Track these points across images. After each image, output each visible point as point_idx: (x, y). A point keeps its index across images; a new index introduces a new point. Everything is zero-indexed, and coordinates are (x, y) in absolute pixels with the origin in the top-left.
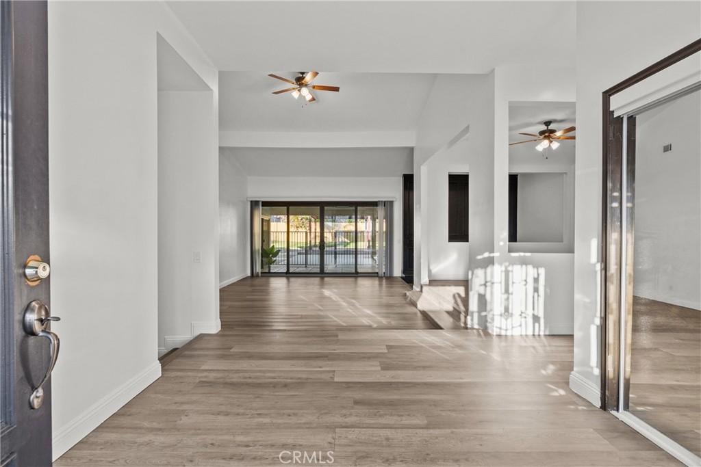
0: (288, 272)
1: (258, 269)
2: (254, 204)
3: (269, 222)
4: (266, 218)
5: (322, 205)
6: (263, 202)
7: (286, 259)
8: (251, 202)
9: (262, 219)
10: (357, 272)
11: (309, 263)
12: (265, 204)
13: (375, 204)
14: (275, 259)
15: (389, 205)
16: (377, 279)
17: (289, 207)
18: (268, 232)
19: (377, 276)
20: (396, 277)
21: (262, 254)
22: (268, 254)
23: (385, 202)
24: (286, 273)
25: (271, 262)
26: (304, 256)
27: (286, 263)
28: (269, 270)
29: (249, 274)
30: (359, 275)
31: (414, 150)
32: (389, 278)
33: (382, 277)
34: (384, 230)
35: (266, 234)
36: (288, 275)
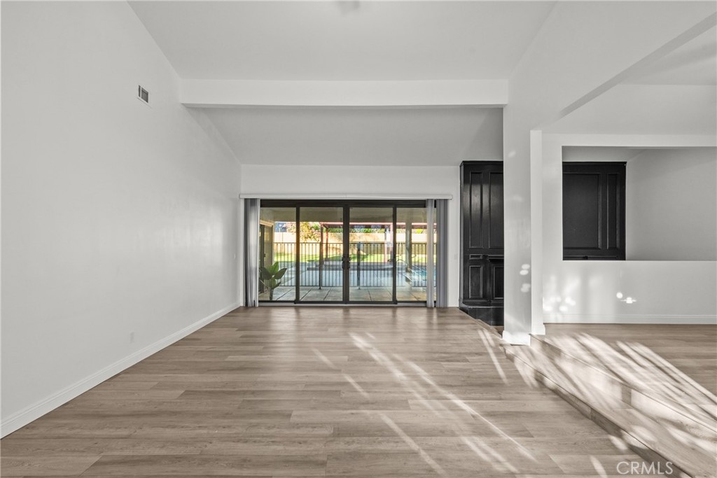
0: (297, 301)
1: (255, 296)
2: (249, 203)
3: (271, 230)
4: (268, 224)
5: (346, 205)
6: (262, 201)
7: (294, 276)
8: (246, 200)
9: (261, 225)
10: (395, 301)
11: (324, 284)
12: (266, 203)
13: (422, 204)
14: (279, 281)
15: (440, 205)
16: (425, 310)
17: (300, 209)
18: (271, 243)
19: (426, 307)
20: (453, 308)
21: (261, 274)
22: (270, 275)
23: (435, 201)
24: (295, 302)
25: (273, 287)
26: (318, 272)
27: (294, 283)
28: (271, 297)
29: (241, 303)
30: (399, 304)
31: (504, 110)
32: (443, 310)
33: (432, 308)
34: (435, 241)
35: (266, 247)
36: (297, 303)
